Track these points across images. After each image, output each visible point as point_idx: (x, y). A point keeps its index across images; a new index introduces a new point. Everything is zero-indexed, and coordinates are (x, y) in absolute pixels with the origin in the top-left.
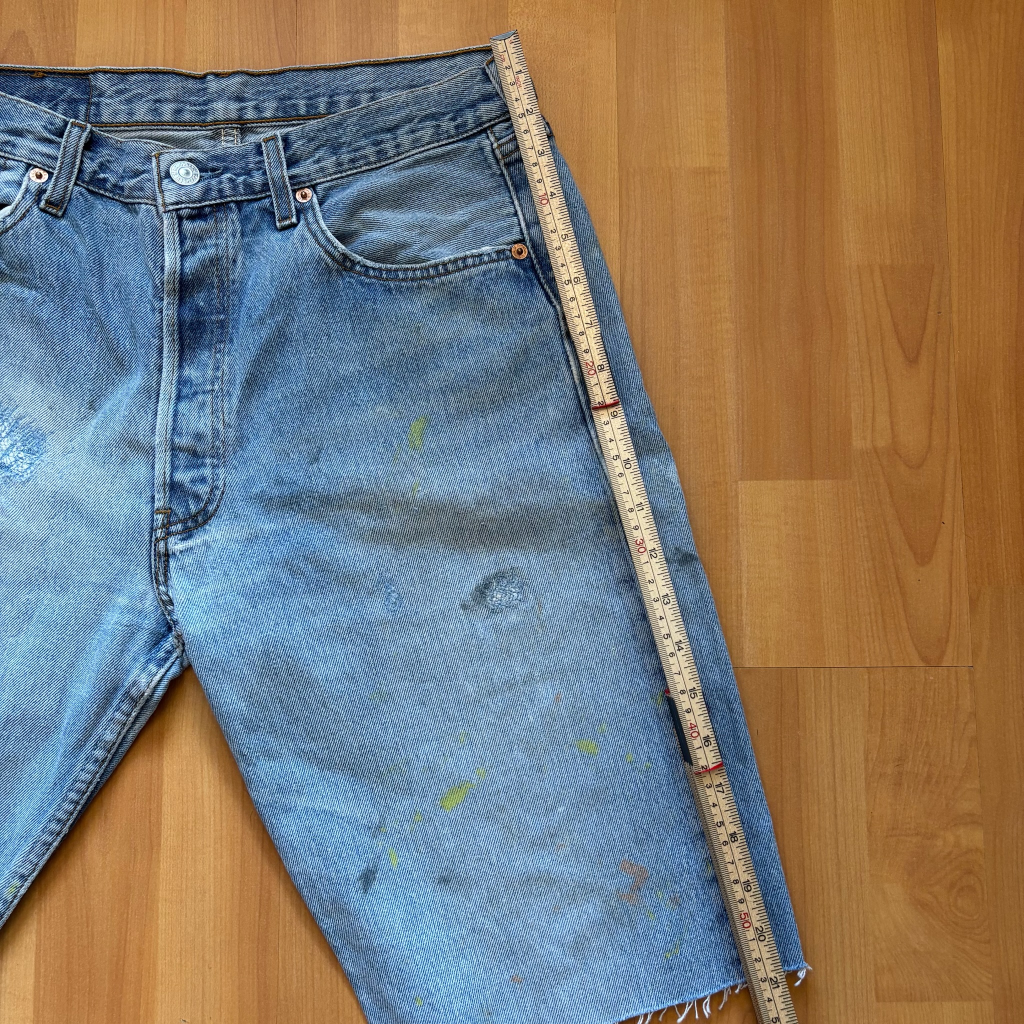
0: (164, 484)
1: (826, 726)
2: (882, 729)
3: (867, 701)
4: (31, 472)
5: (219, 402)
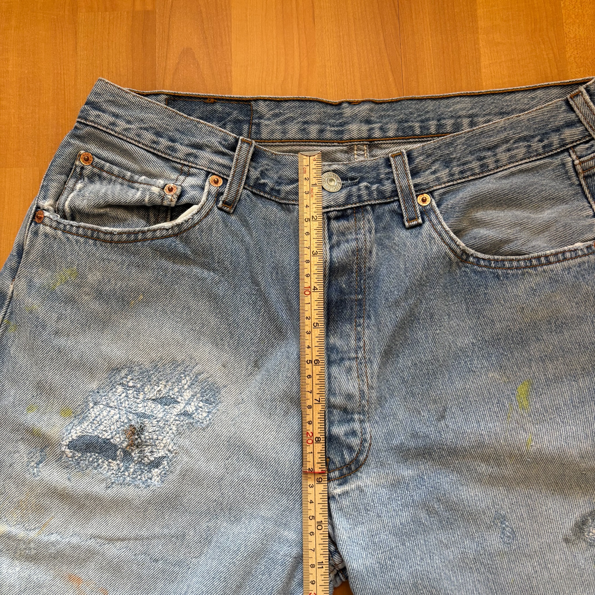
4: (210, 420)
5: (363, 368)
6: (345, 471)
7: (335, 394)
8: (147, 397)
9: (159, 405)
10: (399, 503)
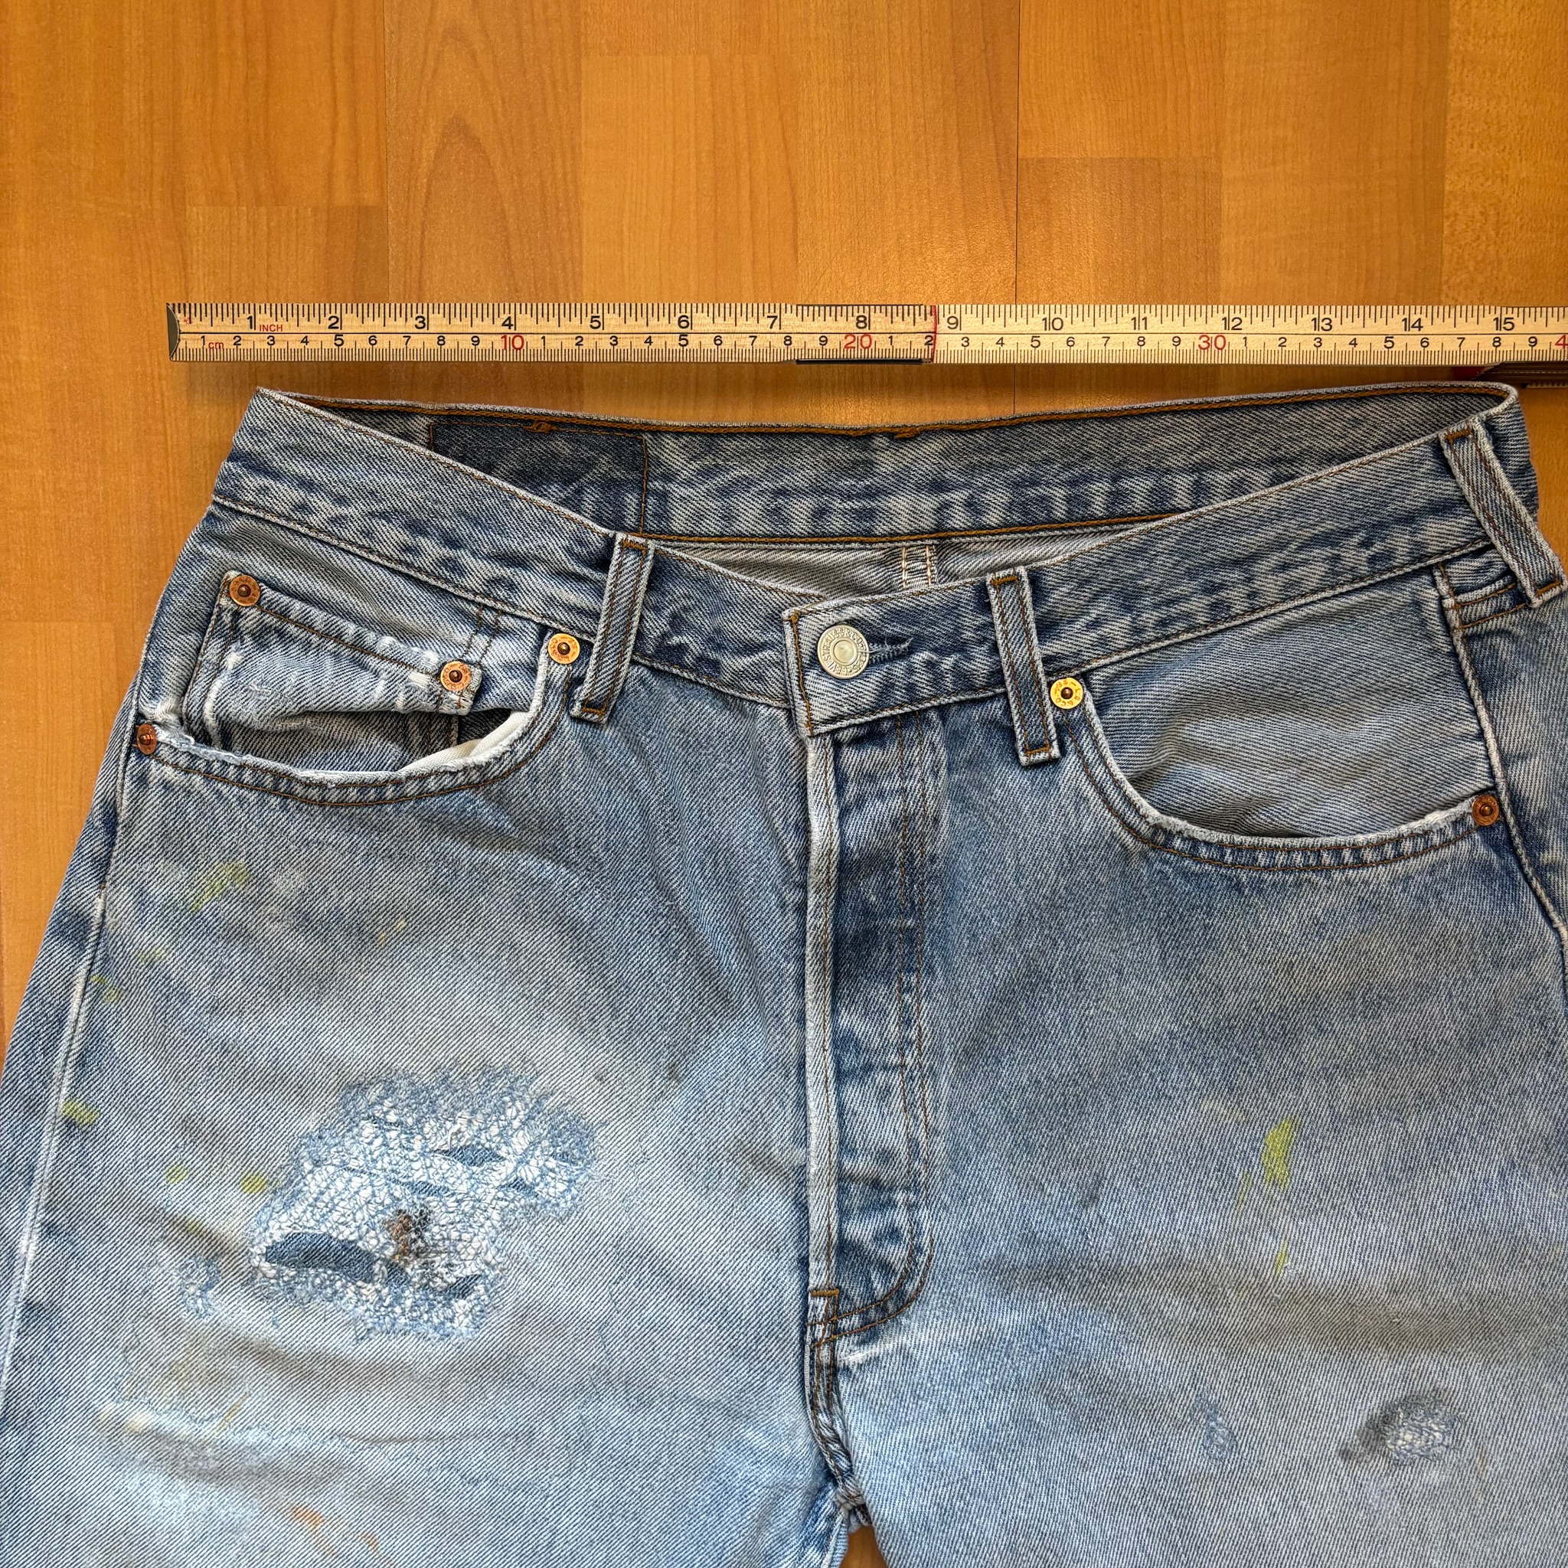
0: (828, 1245)
4: (573, 1198)
5: (917, 1088)
6: (872, 1314)
7: (853, 1152)
8: (431, 1146)
9: (459, 1165)
10: (987, 1382)
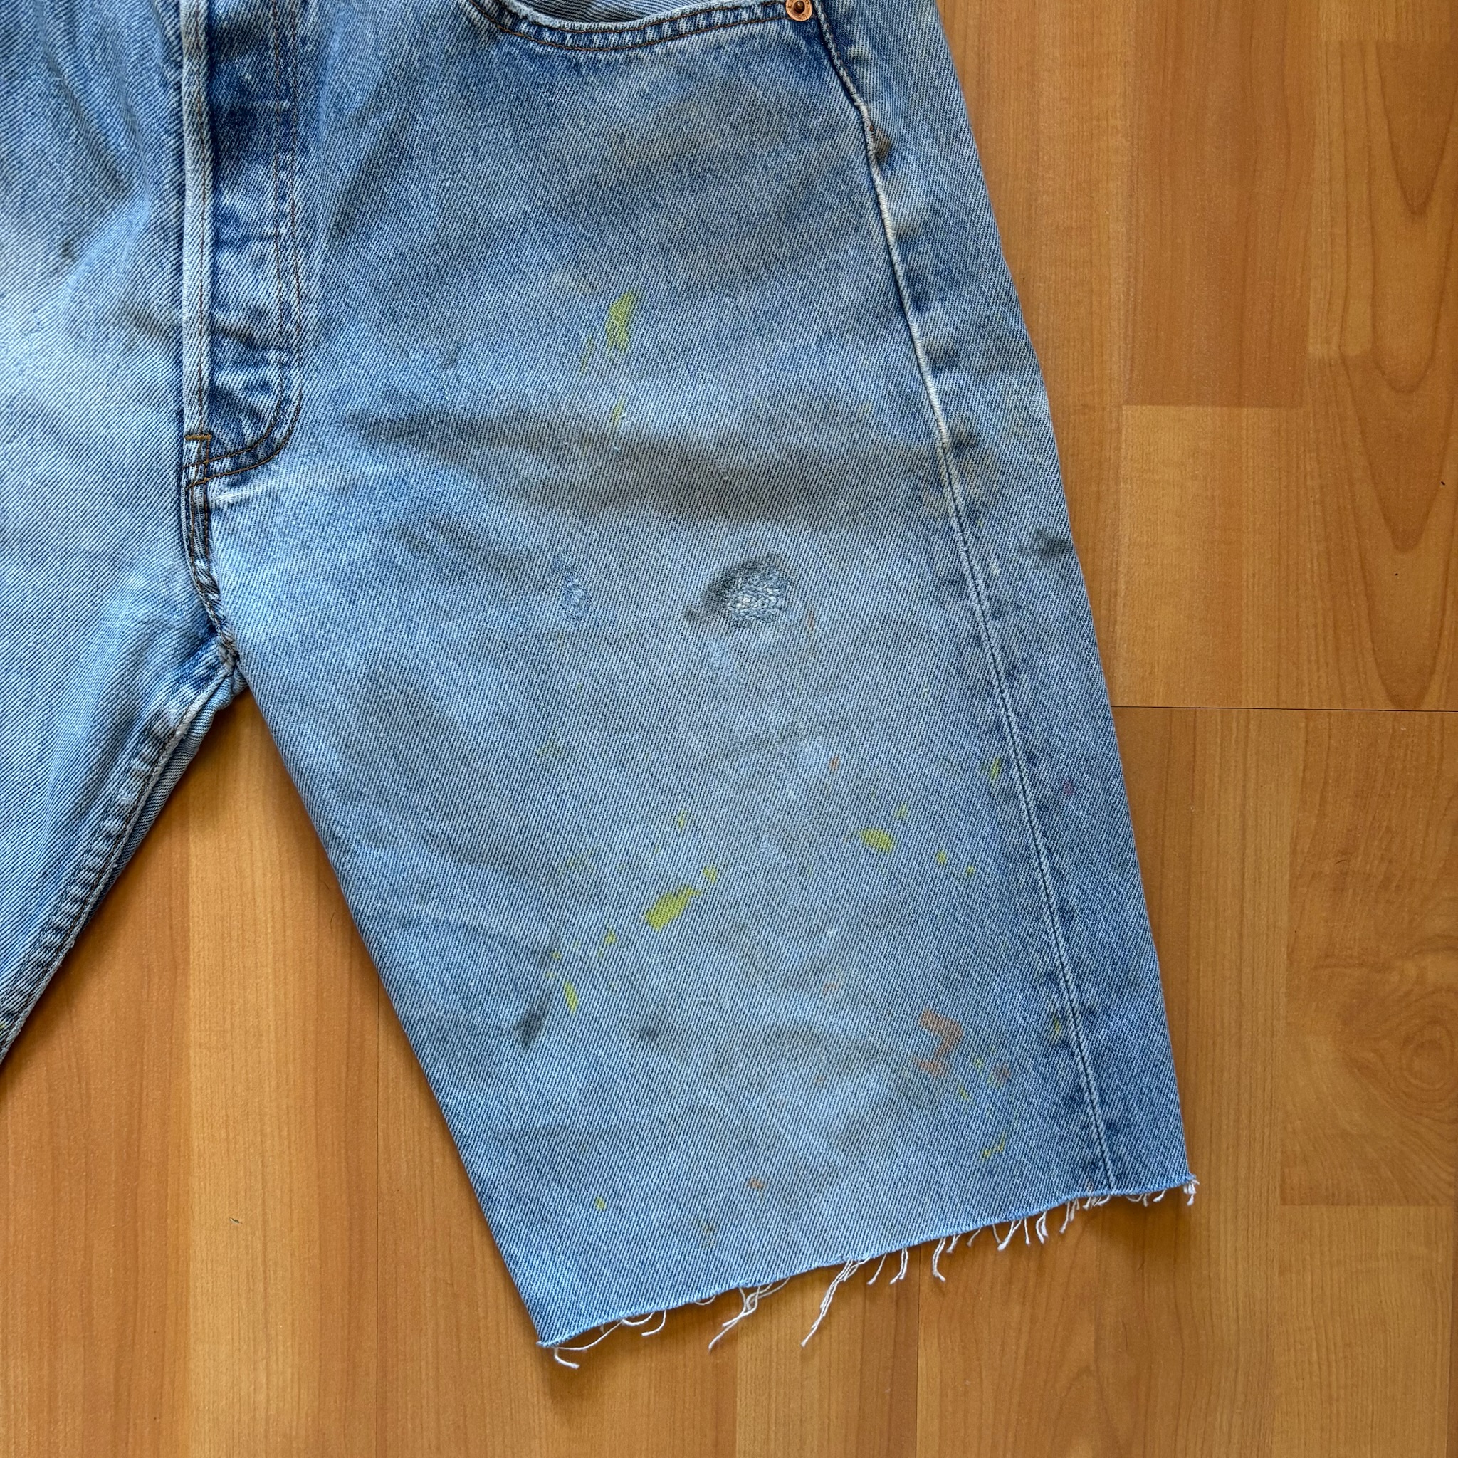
0: (200, 390)
1: (1235, 799)
2: (1320, 805)
3: (1301, 762)
5: (290, 257)
6: (243, 459)
7: (225, 307)
10: (351, 525)
